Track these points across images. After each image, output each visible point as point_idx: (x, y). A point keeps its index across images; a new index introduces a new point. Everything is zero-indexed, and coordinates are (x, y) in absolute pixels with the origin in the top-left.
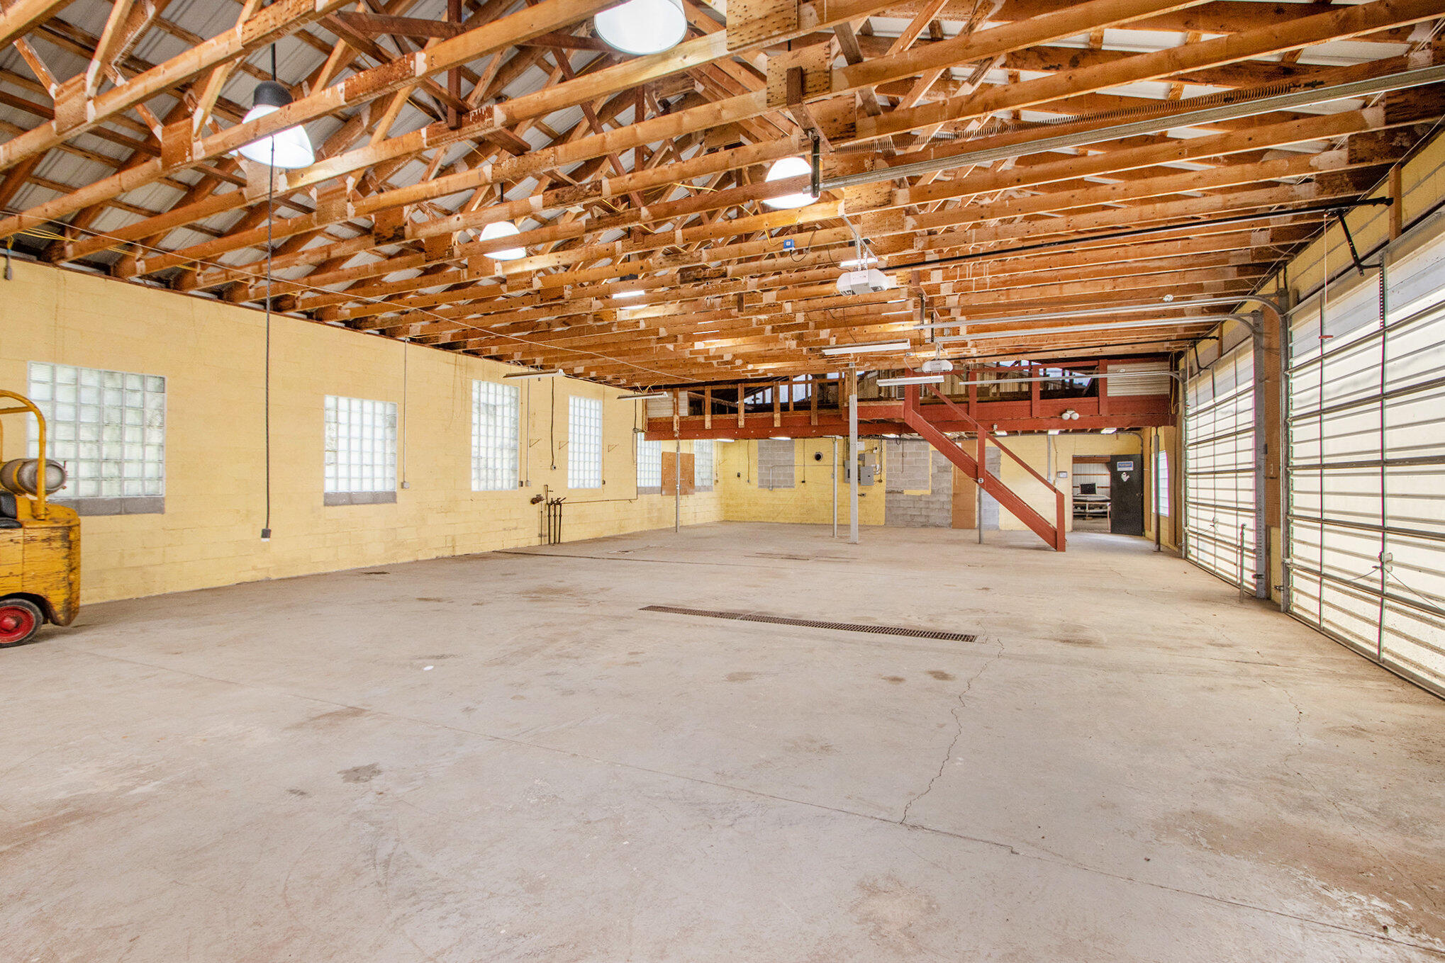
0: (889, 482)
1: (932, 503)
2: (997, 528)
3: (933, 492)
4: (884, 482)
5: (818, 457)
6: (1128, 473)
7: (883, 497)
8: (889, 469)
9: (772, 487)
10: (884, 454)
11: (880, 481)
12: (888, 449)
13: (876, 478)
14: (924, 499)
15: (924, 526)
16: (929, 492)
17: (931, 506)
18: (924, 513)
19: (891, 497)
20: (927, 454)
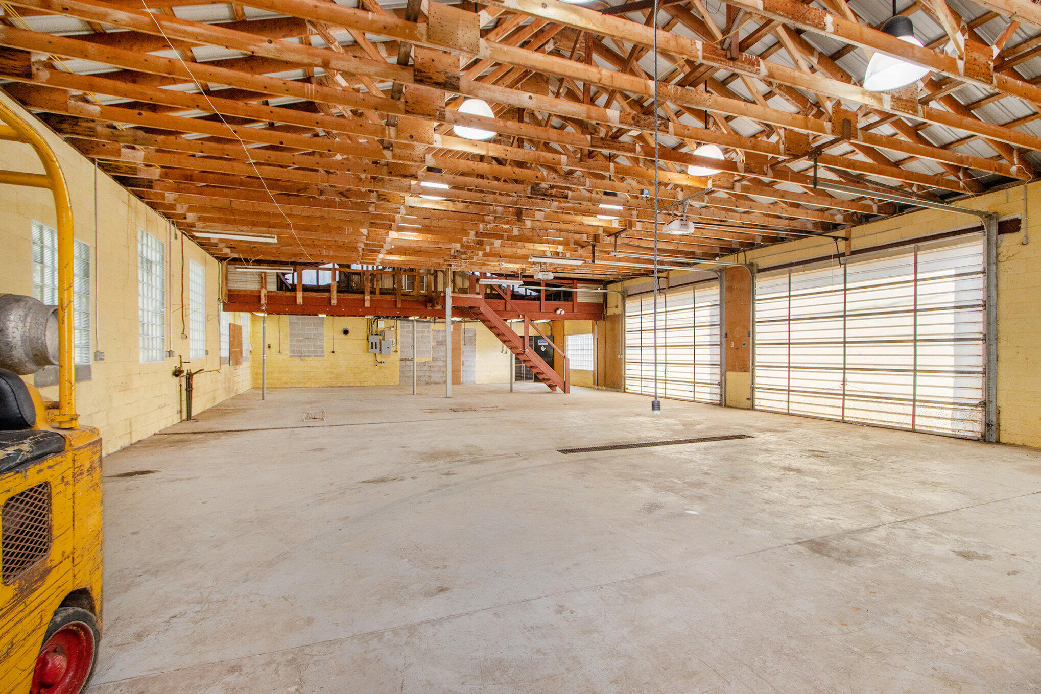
0: (402, 352)
1: (433, 367)
2: (474, 383)
3: (433, 359)
4: (399, 353)
5: (346, 332)
6: (545, 346)
7: (398, 364)
8: (402, 343)
9: (302, 356)
10: (399, 332)
11: (396, 351)
12: (402, 327)
13: (393, 349)
14: (427, 364)
15: (427, 384)
16: (431, 359)
17: (432, 369)
18: (427, 374)
19: (403, 363)
20: (429, 332)
